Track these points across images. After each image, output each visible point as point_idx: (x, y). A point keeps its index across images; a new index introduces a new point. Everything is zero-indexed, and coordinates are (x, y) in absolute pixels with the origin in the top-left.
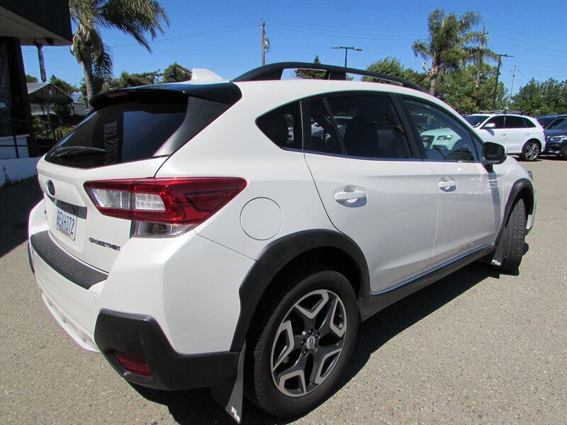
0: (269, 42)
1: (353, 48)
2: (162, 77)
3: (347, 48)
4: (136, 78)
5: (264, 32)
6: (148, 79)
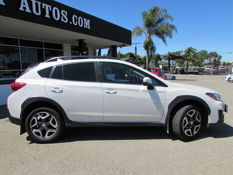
2: (183, 53)
4: (173, 54)
6: (178, 54)
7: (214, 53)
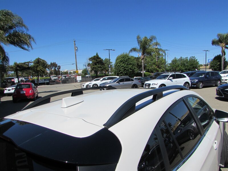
0: (77, 48)
1: (112, 50)
2: (32, 63)
3: (109, 50)
4: (21, 64)
5: (75, 44)
6: (27, 64)
7: (54, 63)
